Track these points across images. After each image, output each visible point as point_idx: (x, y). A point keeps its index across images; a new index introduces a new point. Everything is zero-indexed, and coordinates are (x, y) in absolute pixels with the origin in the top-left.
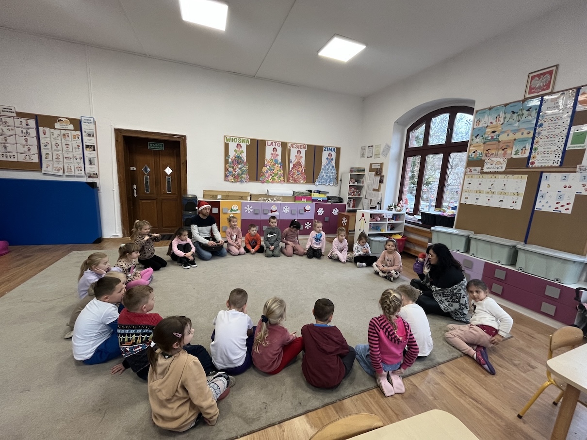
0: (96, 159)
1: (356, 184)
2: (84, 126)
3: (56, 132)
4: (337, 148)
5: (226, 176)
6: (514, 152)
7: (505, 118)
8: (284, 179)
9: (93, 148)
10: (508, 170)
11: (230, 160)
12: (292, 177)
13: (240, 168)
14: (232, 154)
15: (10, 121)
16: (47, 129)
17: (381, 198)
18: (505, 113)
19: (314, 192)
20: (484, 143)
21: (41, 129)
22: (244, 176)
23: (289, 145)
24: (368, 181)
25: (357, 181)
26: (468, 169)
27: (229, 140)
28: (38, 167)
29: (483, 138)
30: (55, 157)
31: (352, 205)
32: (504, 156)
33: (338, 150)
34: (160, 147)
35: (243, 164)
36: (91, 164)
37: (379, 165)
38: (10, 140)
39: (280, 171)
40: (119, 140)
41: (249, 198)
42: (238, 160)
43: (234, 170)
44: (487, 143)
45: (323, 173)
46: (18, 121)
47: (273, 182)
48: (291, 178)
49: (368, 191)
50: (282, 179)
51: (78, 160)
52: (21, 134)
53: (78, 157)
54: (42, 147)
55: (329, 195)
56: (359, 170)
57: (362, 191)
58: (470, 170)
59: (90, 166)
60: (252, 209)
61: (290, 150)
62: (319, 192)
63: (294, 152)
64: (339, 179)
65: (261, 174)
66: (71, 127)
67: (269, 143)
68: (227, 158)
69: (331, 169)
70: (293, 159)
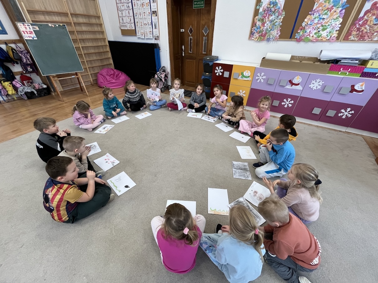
0: (158, 24)
3: (139, 3)
5: (252, 34)
8: (340, 34)
11: (261, 10)
13: (271, 21)
21: (133, 2)
22: (274, 32)
28: (135, 33)
34: (202, 5)
35: (277, 14)
38: (124, 13)
39: (338, 20)
42: (272, 8)
43: (264, 24)
47: (317, 40)
50: (335, 34)
51: (150, 26)
52: (127, 8)
53: (149, 23)
59: (155, 30)
60: (265, 77)
65: (301, 27)
68: (258, 7)
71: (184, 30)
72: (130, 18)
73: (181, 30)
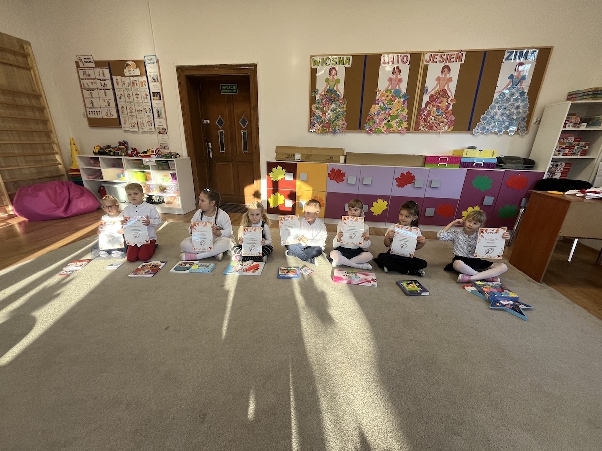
0: (163, 111)
1: (583, 127)
2: (148, 68)
3: (127, 80)
4: (542, 49)
5: (312, 125)
8: (409, 124)
11: (318, 97)
12: (425, 120)
14: (321, 87)
15: (91, 72)
16: (119, 77)
21: (114, 78)
22: (340, 122)
23: (427, 57)
25: (589, 120)
27: (318, 62)
30: (129, 111)
33: (544, 55)
34: (233, 89)
35: (338, 103)
38: (94, 95)
39: (403, 110)
40: (182, 82)
41: (342, 159)
42: (330, 96)
43: (324, 113)
45: (496, 110)
46: (97, 71)
47: (388, 131)
48: (423, 123)
50: (405, 125)
51: (148, 113)
52: (101, 87)
53: (147, 109)
54: (118, 98)
57: (595, 144)
59: (158, 119)
61: (426, 67)
63: (434, 71)
65: (368, 118)
67: (387, 59)
68: (314, 94)
69: (517, 100)
70: (432, 84)
71: (209, 122)
72: (107, 101)
73: (205, 121)
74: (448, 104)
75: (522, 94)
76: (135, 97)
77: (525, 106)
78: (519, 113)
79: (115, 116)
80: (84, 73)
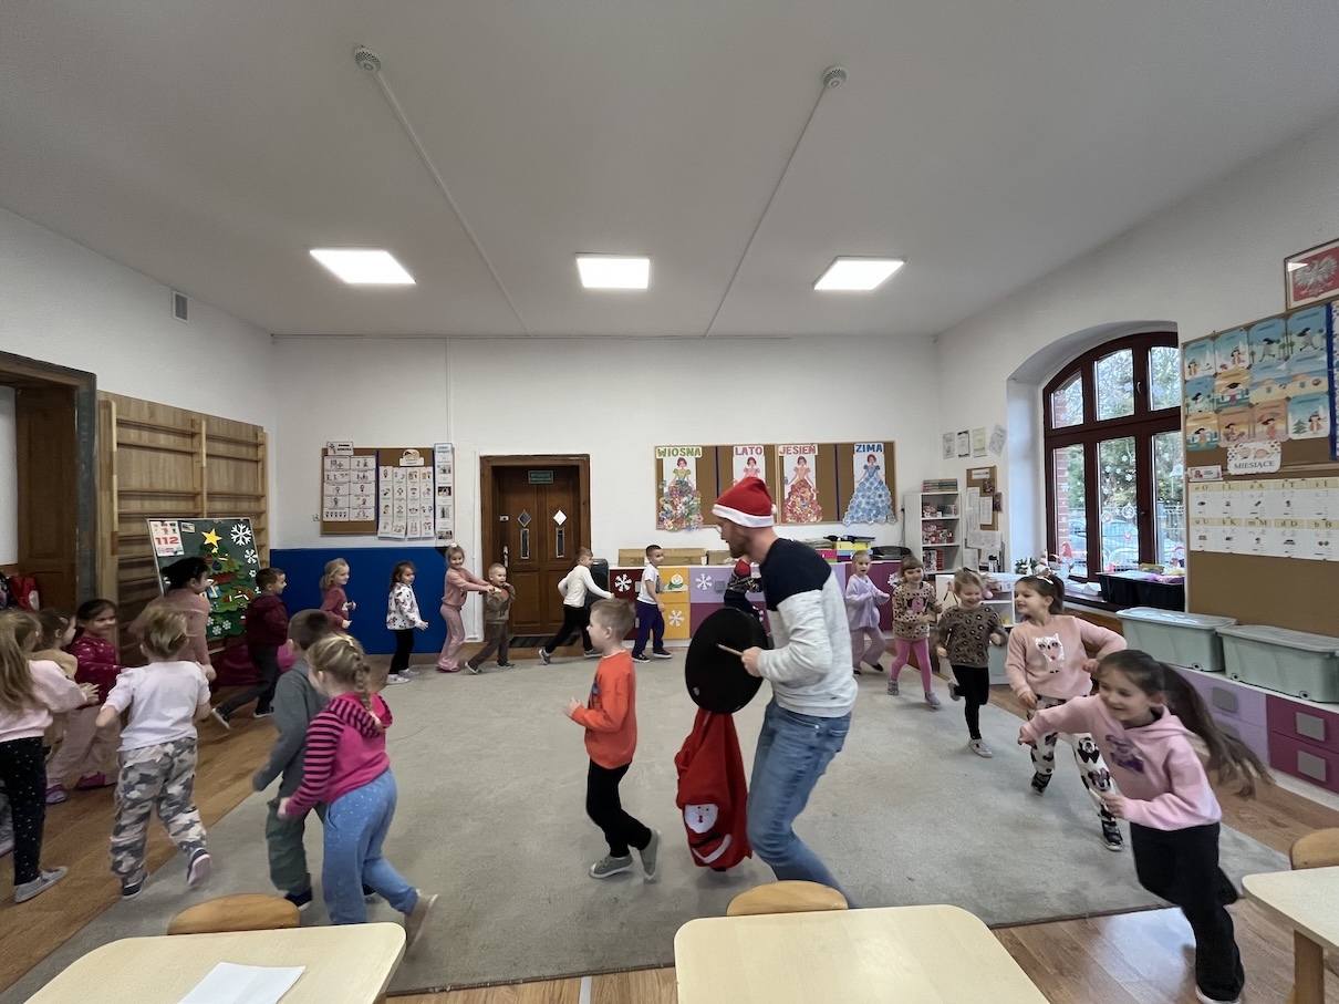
0: (451, 509)
1: (940, 516)
2: (438, 457)
3: (401, 471)
4: (885, 444)
5: (660, 520)
6: (1292, 428)
7: (1252, 354)
9: (448, 490)
10: (1289, 469)
11: (666, 490)
12: (791, 511)
13: (685, 504)
15: (345, 462)
16: (389, 468)
17: (1003, 545)
18: (1250, 344)
19: (842, 540)
20: (1217, 412)
21: (382, 469)
22: (694, 517)
23: (781, 449)
24: (968, 509)
25: (943, 510)
26: (1192, 472)
27: (664, 453)
28: (372, 527)
29: (1213, 401)
30: (396, 510)
31: (934, 563)
32: (1272, 438)
33: (889, 448)
34: (548, 478)
35: (691, 496)
36: (443, 516)
37: (987, 470)
38: (344, 490)
40: (486, 474)
41: (704, 560)
42: (681, 488)
44: (1225, 411)
45: (860, 499)
46: (355, 460)
48: (789, 515)
49: (971, 530)
51: (427, 513)
52: (356, 480)
53: (427, 508)
54: (381, 493)
55: (878, 543)
56: (942, 485)
57: (956, 532)
58: (1198, 472)
59: (443, 520)
60: (710, 581)
61: (782, 458)
62: (852, 539)
63: (790, 462)
64: (899, 508)
66: (421, 461)
67: (740, 451)
68: (660, 487)
69: (877, 488)
70: (789, 473)
71: (507, 518)
72: (361, 499)
73: (502, 518)
74: (812, 492)
75: (881, 483)
76: (410, 493)
77: (886, 495)
78: (882, 501)
79: (372, 517)
80: (333, 463)
